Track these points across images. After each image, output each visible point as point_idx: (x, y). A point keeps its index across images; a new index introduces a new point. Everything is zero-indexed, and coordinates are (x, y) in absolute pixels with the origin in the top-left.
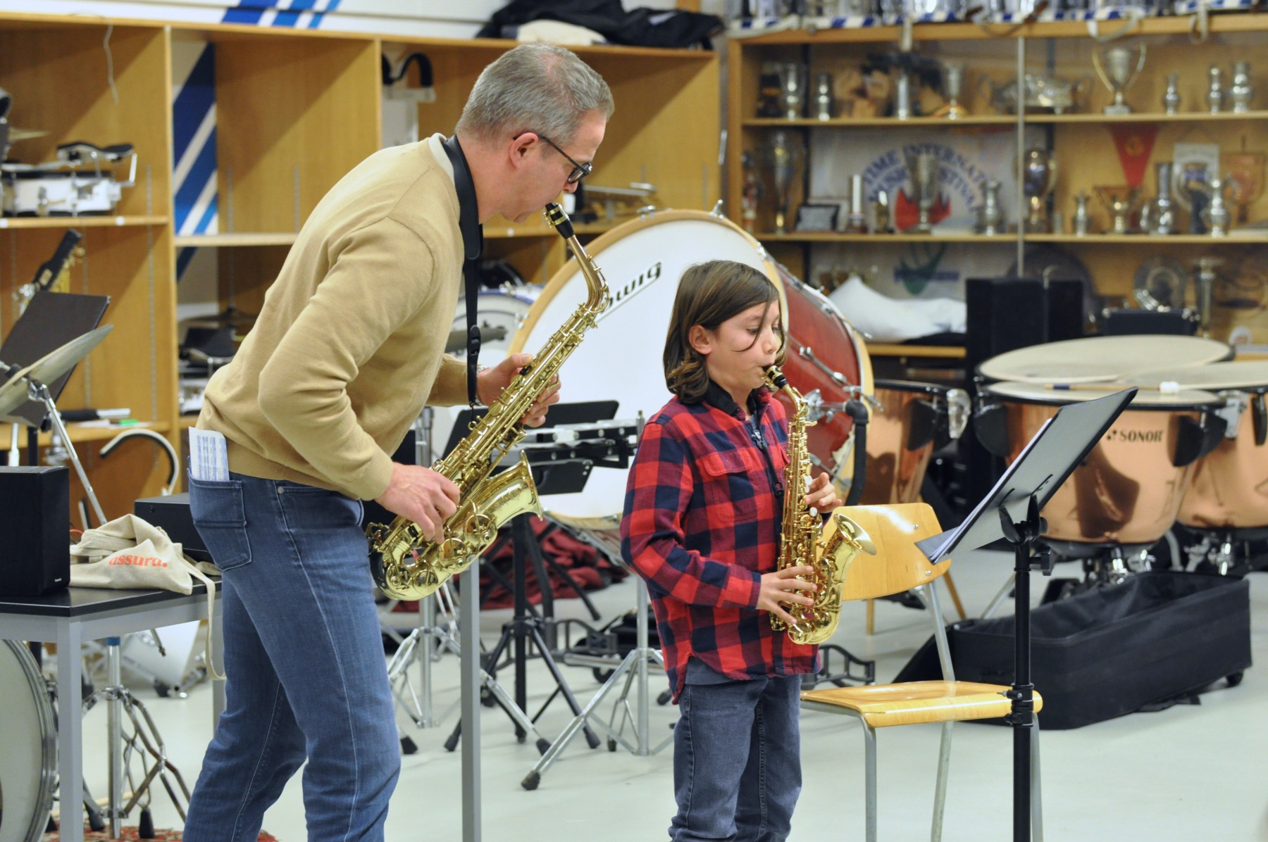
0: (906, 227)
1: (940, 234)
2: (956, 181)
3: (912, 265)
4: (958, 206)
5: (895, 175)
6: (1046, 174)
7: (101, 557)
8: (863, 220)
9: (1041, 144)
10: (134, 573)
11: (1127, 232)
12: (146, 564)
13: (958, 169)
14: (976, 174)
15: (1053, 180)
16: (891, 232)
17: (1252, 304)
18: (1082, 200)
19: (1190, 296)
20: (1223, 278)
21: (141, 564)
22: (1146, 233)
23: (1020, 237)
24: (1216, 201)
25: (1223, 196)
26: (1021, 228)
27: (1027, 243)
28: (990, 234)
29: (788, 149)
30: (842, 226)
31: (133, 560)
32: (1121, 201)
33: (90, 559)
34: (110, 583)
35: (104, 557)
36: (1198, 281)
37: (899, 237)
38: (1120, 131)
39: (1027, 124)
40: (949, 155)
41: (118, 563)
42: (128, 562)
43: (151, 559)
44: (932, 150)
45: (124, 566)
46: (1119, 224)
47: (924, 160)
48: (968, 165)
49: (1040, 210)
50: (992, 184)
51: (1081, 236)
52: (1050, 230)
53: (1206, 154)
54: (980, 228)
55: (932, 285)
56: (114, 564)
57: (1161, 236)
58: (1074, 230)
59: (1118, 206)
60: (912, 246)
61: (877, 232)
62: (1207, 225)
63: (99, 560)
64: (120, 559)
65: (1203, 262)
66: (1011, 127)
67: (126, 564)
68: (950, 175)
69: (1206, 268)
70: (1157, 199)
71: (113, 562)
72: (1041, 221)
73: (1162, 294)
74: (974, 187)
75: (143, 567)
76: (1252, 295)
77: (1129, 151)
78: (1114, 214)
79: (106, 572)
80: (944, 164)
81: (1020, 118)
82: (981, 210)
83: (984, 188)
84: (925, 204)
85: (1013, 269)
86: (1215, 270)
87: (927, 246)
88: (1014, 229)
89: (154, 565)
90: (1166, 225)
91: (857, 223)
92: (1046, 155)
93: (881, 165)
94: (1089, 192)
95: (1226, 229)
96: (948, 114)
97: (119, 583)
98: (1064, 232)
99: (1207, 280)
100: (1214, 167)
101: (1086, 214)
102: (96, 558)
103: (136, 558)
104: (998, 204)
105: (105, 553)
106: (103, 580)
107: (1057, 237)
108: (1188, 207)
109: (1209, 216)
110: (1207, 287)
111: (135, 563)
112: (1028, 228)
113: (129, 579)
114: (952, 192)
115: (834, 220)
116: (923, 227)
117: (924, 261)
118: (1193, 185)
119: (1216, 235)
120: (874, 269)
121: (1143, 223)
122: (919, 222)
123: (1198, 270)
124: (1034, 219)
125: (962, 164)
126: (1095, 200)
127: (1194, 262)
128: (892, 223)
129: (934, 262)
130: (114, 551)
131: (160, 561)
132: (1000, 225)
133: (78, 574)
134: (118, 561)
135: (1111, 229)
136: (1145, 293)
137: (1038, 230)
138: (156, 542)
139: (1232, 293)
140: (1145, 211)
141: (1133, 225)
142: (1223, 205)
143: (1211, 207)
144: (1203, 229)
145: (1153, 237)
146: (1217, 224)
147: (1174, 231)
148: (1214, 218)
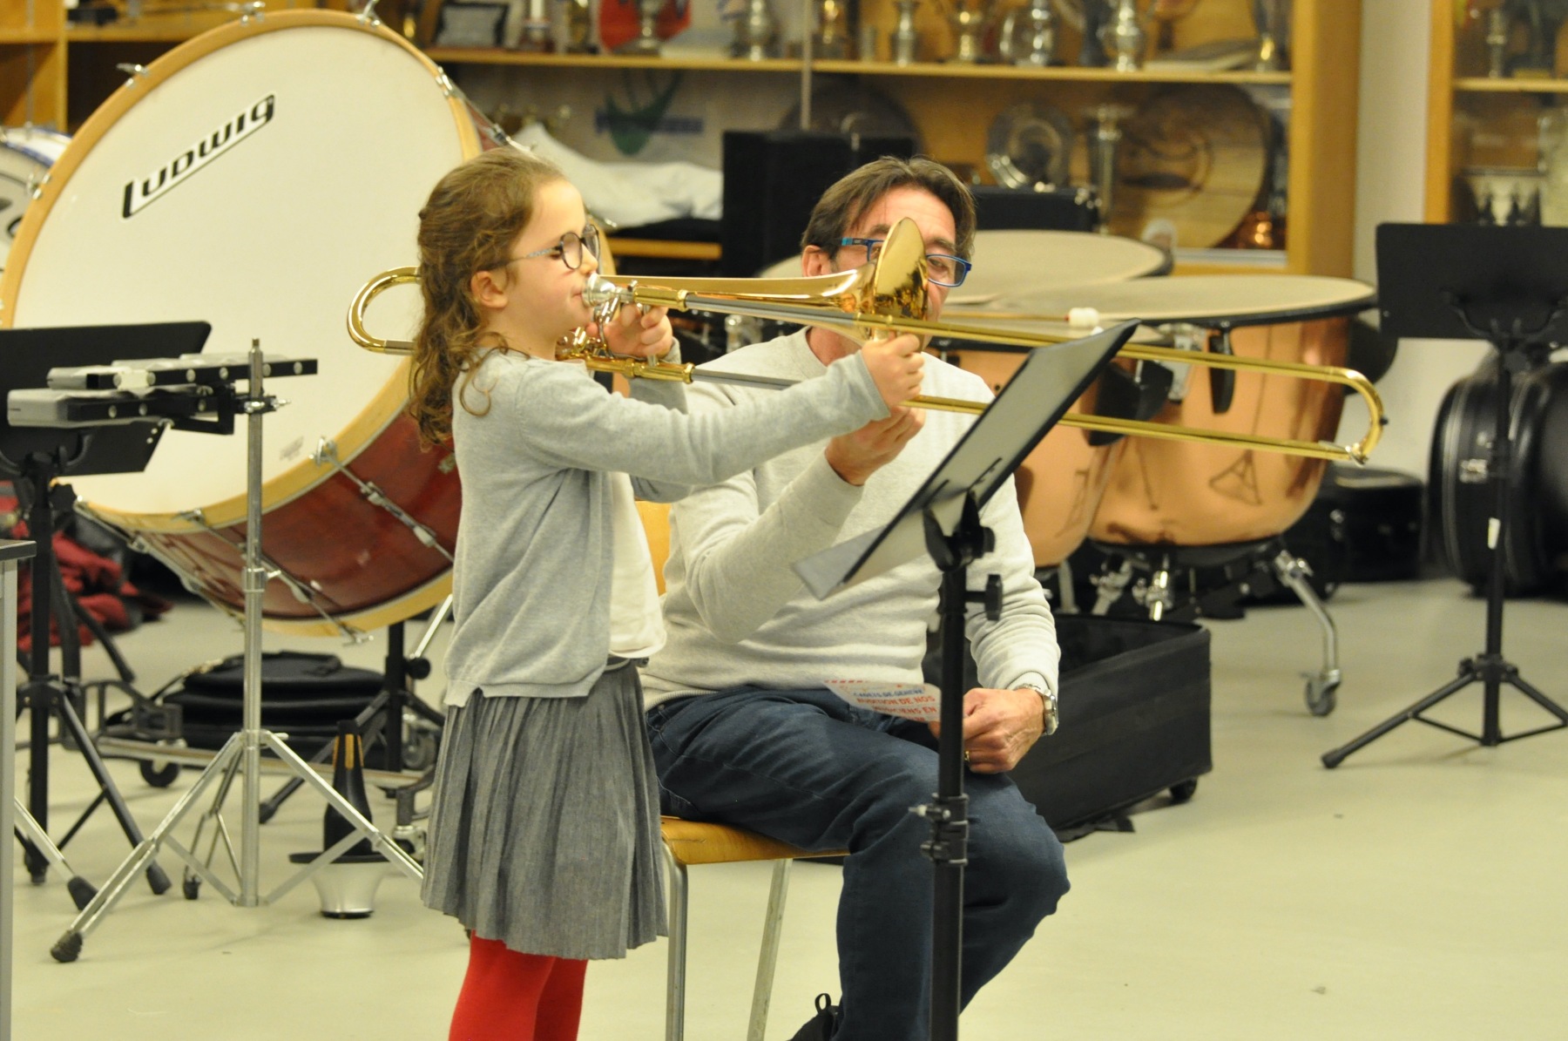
0: (617, 44)
1: (673, 56)
3: (625, 106)
4: (704, 10)
8: (546, 31)
11: (979, 61)
16: (593, 51)
17: (1178, 183)
18: (906, 6)
19: (1079, 167)
20: (1133, 139)
22: (1011, 62)
23: (805, 65)
24: (1125, 14)
25: (1136, 6)
26: (807, 50)
27: (817, 75)
28: (756, 58)
30: (511, 40)
32: (970, 11)
36: (1093, 143)
37: (606, 59)
46: (967, 48)
49: (837, 20)
51: (903, 65)
52: (854, 55)
54: (740, 49)
55: (657, 140)
57: (1034, 67)
58: (894, 56)
59: (965, 18)
60: (626, 74)
61: (571, 51)
62: (1109, 51)
65: (1102, 113)
69: (1107, 121)
70: (1030, 8)
72: (838, 39)
73: (1034, 164)
76: (1176, 168)
78: (958, 30)
82: (742, 17)
84: (649, 5)
85: (794, 115)
86: (1120, 125)
87: (650, 74)
88: (795, 51)
90: (1043, 50)
91: (537, 35)
95: (1139, 60)
98: (877, 59)
99: (1107, 141)
101: (913, 29)
104: (770, 10)
107: (866, 65)
108: (1079, 23)
109: (1112, 37)
110: (1107, 154)
112: (819, 50)
115: (500, 29)
116: (647, 44)
117: (645, 99)
119: (1124, 69)
120: (565, 112)
121: (1005, 47)
122: (638, 35)
123: (1093, 125)
124: (828, 36)
126: (929, 7)
127: (1090, 112)
128: (595, 39)
129: (664, 101)
132: (772, 44)
135: (954, 56)
136: (1005, 161)
137: (835, 55)
139: (1146, 163)
140: (1008, 27)
141: (988, 50)
142: (1136, 21)
143: (1115, 23)
144: (1103, 59)
145: (1022, 70)
146: (1126, 52)
147: (1055, 61)
148: (1119, 41)
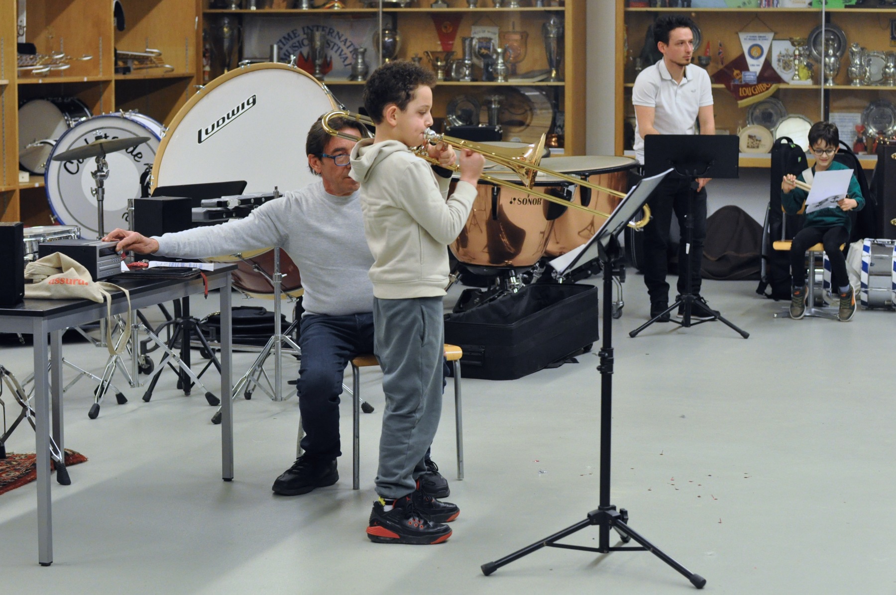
1: (329, 80)
2: (336, 48)
4: (337, 63)
5: (297, 44)
6: (394, 43)
7: (41, 280)
9: (390, 26)
10: (67, 289)
11: (445, 80)
12: (74, 283)
13: (337, 41)
14: (348, 44)
15: (398, 48)
17: (521, 124)
18: (416, 59)
19: (483, 117)
20: (504, 107)
21: (71, 283)
22: (457, 80)
24: (500, 61)
25: (504, 58)
28: (360, 80)
29: (231, 29)
31: (65, 281)
32: (441, 62)
33: (34, 281)
34: (51, 296)
35: (43, 279)
36: (490, 109)
38: (438, 19)
39: (384, 13)
40: (331, 32)
41: (55, 283)
42: (62, 282)
43: (77, 280)
44: (320, 29)
45: (59, 285)
46: (440, 75)
47: (318, 35)
48: (343, 38)
50: (362, 50)
53: (489, 32)
54: (354, 77)
56: (53, 283)
57: (467, 81)
59: (439, 63)
62: (495, 75)
63: (40, 282)
64: (56, 280)
65: (493, 98)
66: (375, 14)
67: (61, 283)
68: (332, 45)
69: (495, 101)
70: (464, 59)
71: (51, 282)
73: (466, 117)
74: (347, 52)
75: (73, 285)
76: (520, 118)
77: (444, 30)
78: (436, 68)
79: (47, 289)
80: (329, 37)
81: (380, 10)
82: (354, 68)
83: (355, 52)
84: (318, 62)
86: (500, 102)
89: (80, 284)
90: (469, 75)
92: (394, 31)
93: (288, 38)
94: (421, 55)
95: (506, 79)
96: (333, 6)
97: (57, 295)
99: (495, 109)
100: (495, 41)
102: (38, 280)
103: (67, 280)
104: (364, 62)
105: (43, 277)
106: (46, 294)
108: (481, 65)
109: (496, 70)
110: (495, 112)
111: (67, 283)
113: (63, 292)
114: (333, 55)
116: (318, 76)
118: (483, 51)
119: (500, 81)
121: (454, 74)
123: (490, 102)
125: (340, 38)
126: (425, 59)
127: (488, 98)
130: (48, 276)
131: (83, 282)
133: (29, 291)
134: (55, 281)
136: (454, 117)
138: (77, 269)
139: (507, 116)
140: (454, 66)
141: (447, 77)
142: (504, 63)
143: (497, 65)
144: (492, 77)
145: (462, 83)
146: (501, 75)
147: (473, 80)
148: (499, 72)
